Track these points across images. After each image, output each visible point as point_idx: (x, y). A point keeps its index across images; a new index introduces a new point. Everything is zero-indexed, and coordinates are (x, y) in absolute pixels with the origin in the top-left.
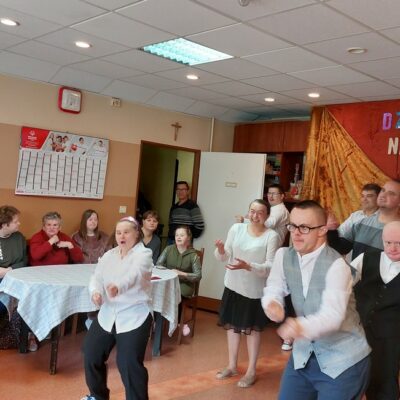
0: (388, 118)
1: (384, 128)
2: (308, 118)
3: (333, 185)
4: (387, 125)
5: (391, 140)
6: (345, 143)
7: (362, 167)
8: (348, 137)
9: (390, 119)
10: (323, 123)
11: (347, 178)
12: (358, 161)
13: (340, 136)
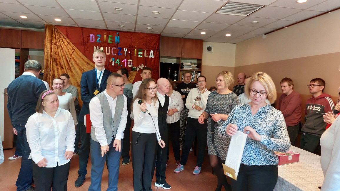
0: (92, 37)
1: (91, 41)
2: (43, 30)
3: (64, 67)
4: (92, 40)
5: (95, 47)
6: (69, 47)
7: (80, 59)
8: (71, 43)
9: (94, 37)
10: (54, 34)
11: (72, 64)
12: (78, 56)
13: (66, 43)
